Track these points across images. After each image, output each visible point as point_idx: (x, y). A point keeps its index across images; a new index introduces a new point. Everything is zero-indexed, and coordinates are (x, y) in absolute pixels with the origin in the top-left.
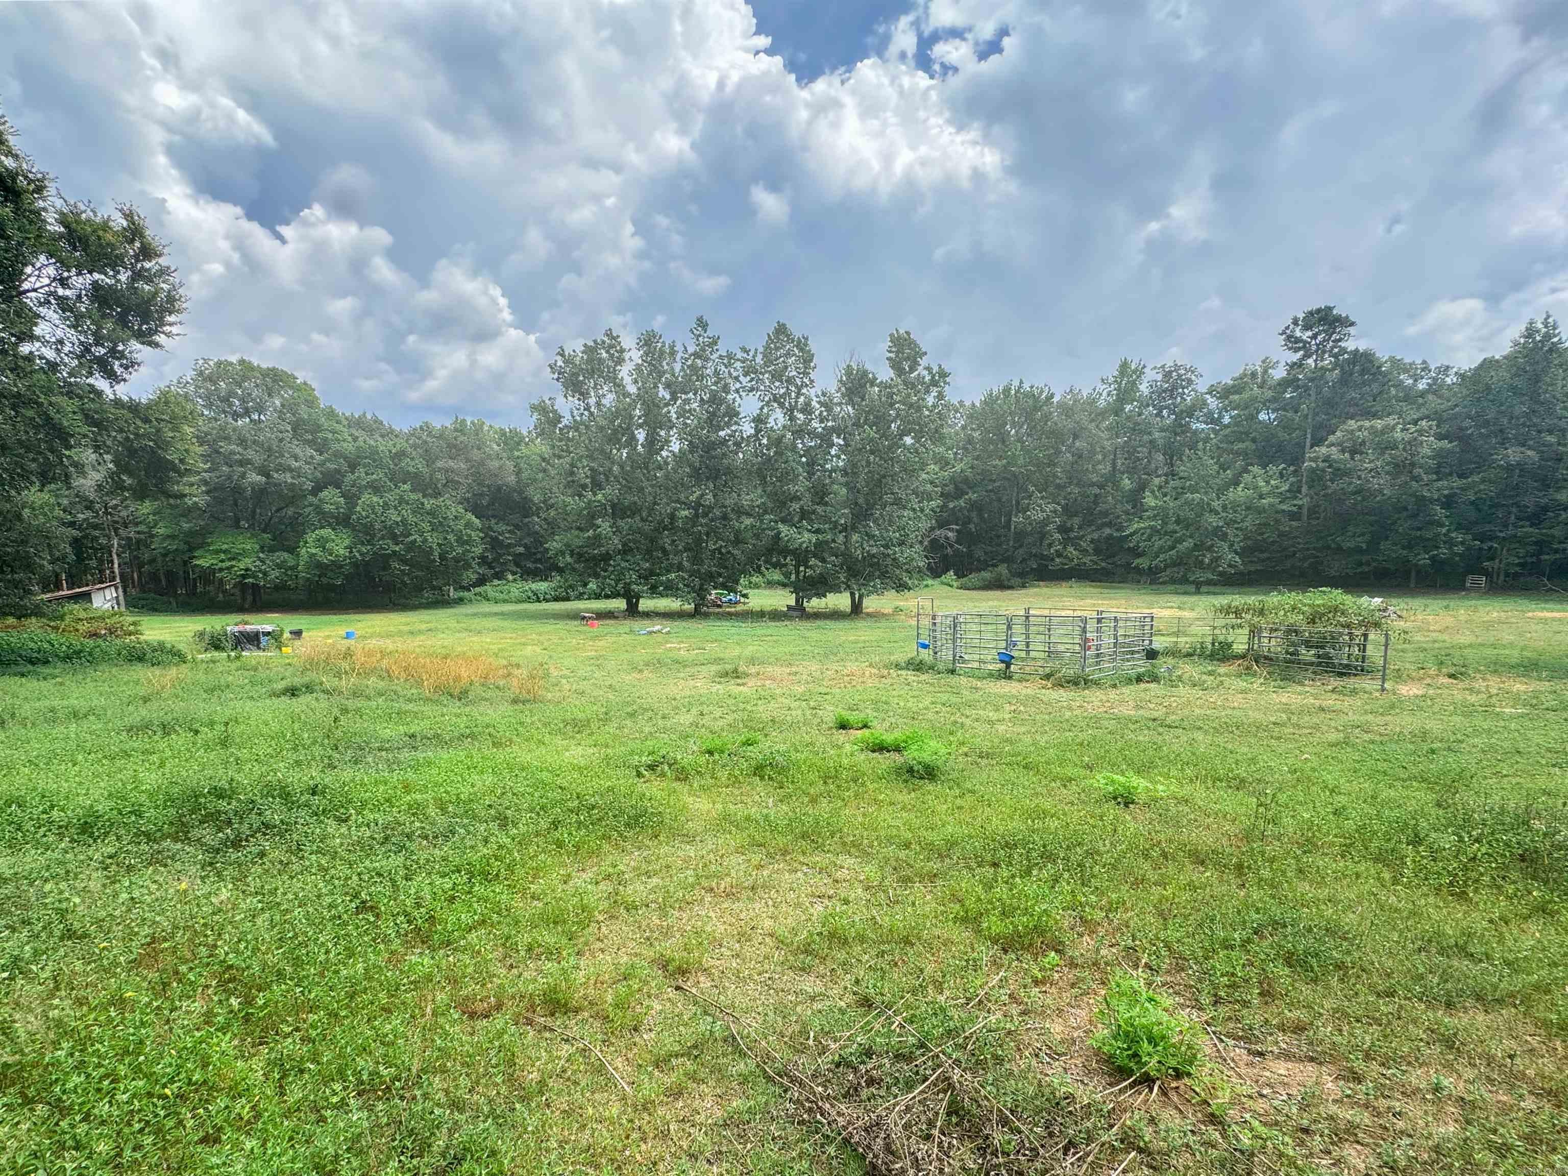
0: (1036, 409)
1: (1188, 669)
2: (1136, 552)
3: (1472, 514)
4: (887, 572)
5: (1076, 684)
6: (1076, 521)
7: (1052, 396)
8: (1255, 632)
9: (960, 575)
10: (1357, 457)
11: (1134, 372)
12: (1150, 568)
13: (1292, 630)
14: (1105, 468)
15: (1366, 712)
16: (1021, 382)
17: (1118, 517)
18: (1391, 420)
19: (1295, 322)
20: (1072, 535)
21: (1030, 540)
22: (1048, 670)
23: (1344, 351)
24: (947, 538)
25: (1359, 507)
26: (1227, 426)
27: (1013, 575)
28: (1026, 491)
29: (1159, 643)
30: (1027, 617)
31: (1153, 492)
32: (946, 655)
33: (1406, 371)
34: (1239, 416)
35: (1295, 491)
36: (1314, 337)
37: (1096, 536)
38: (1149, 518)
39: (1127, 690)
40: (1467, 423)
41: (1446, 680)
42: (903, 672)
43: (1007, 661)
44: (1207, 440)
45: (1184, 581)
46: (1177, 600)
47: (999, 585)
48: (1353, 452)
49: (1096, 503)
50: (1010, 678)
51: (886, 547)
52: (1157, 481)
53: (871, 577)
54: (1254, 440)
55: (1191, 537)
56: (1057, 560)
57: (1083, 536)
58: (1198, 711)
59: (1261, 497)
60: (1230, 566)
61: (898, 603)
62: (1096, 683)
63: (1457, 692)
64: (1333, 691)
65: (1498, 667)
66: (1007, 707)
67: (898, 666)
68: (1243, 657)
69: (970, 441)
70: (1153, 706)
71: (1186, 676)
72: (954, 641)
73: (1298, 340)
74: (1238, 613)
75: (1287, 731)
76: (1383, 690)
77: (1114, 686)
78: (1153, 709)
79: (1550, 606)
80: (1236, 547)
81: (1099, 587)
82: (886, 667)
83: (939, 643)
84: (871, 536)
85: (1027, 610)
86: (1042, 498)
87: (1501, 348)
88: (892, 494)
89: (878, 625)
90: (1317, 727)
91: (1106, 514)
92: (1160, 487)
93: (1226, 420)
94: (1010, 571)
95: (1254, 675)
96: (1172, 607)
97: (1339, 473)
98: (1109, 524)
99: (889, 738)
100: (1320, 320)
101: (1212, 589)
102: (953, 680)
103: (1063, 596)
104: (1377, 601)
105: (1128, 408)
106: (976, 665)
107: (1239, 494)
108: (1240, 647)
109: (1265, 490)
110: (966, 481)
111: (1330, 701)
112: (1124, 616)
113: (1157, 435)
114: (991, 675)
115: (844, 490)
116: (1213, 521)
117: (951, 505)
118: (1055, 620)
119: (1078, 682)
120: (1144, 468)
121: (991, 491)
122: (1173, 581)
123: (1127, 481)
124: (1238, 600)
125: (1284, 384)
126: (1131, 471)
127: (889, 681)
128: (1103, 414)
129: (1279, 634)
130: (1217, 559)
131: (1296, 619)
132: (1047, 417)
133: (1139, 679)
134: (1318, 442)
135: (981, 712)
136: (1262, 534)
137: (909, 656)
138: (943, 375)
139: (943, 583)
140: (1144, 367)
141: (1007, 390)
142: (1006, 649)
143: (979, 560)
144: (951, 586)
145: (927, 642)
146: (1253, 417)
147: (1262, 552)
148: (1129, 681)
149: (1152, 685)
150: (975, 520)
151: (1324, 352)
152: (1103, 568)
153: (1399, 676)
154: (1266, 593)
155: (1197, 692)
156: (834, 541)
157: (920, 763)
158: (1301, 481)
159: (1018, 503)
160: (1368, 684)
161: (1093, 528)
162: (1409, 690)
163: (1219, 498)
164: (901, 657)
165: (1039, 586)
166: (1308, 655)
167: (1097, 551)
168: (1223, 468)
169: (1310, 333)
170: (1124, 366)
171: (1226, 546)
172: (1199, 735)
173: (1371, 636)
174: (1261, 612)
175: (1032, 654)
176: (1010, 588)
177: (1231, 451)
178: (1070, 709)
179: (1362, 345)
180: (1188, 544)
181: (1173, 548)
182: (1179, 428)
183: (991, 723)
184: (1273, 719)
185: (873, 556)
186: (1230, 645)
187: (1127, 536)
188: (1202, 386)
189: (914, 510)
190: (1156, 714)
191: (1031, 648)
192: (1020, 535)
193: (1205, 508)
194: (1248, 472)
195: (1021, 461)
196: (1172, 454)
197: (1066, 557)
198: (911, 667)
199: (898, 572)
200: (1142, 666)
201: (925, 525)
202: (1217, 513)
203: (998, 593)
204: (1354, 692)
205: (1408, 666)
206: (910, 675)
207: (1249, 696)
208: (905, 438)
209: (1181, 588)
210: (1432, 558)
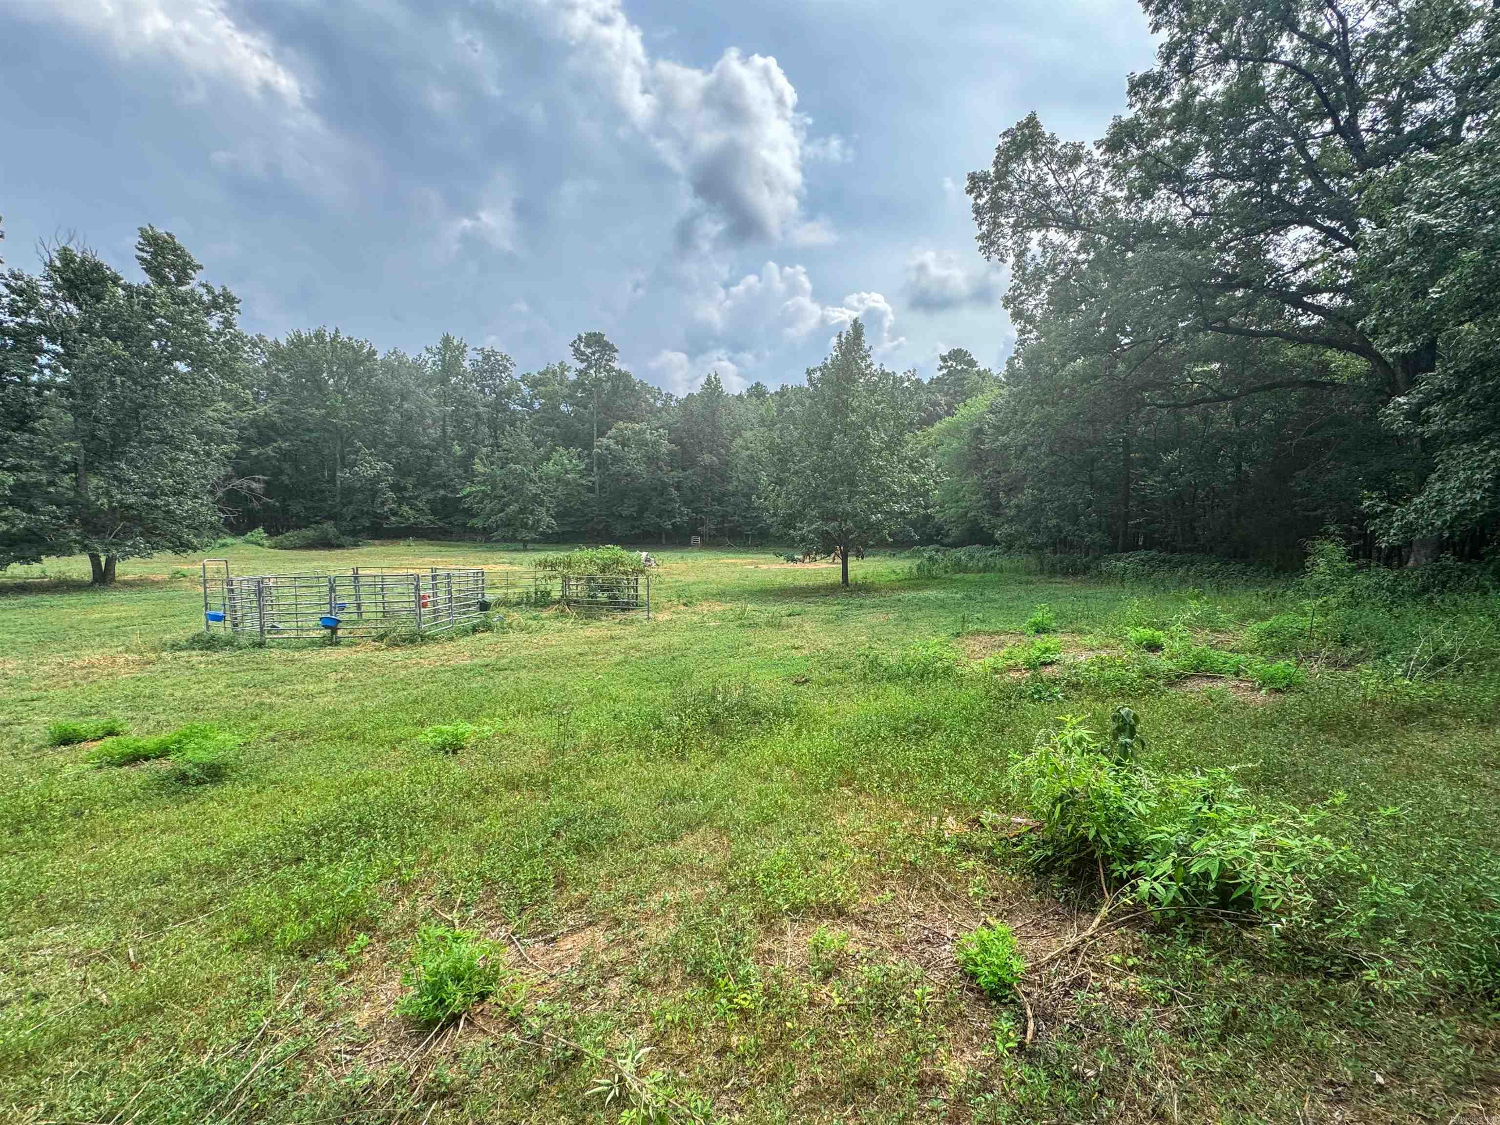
0: (358, 362)
1: (517, 617)
2: (470, 513)
3: (690, 496)
4: (156, 528)
5: (412, 642)
6: (410, 482)
7: (374, 353)
8: (566, 580)
9: (272, 532)
10: (626, 449)
11: (457, 348)
12: (484, 528)
13: (591, 579)
14: (435, 433)
15: (639, 637)
16: (337, 331)
17: (452, 480)
18: (644, 425)
19: (580, 338)
20: (407, 495)
21: (361, 496)
22: (382, 632)
23: (612, 368)
24: (251, 490)
25: (630, 486)
26: (537, 412)
27: (343, 534)
28: (352, 445)
29: (490, 596)
30: (356, 578)
31: (481, 459)
32: (250, 626)
33: (649, 392)
34: (545, 404)
35: (589, 470)
36: (593, 354)
37: (431, 496)
38: (479, 483)
39: (462, 642)
40: (684, 434)
41: (682, 608)
42: (184, 654)
43: (332, 625)
44: (523, 420)
45: (513, 539)
46: (507, 556)
47: (325, 544)
48: (624, 445)
49: (429, 465)
50: (337, 644)
51: (153, 495)
52: (484, 450)
53: (127, 533)
54: (558, 426)
55: (516, 501)
56: (393, 518)
57: (419, 496)
58: (524, 652)
59: (567, 472)
60: (548, 527)
61: (179, 567)
62: (433, 638)
63: (689, 616)
64: (619, 623)
65: (707, 596)
66: (333, 676)
67: (175, 647)
68: (559, 602)
69: (276, 382)
70: (484, 653)
71: (514, 624)
72: (261, 608)
73: (583, 353)
74: (553, 565)
75: (588, 658)
76: (649, 618)
77: (451, 639)
78: (487, 656)
79: (730, 555)
80: (551, 512)
81: (438, 545)
82: (154, 649)
83: (239, 613)
84: (122, 481)
85: (356, 570)
86: (371, 454)
87: (696, 391)
88: (159, 429)
89: (143, 596)
90: (607, 653)
91: (440, 476)
92: (488, 457)
93: (537, 406)
94: (339, 530)
95: (566, 617)
96: (504, 563)
97: (617, 459)
98: (444, 486)
99: (150, 742)
100: (596, 342)
101: (537, 546)
102: (260, 655)
103: (401, 555)
104: (644, 554)
105: (453, 380)
106: (293, 634)
107: (549, 467)
108: (556, 594)
109: (569, 467)
110: (273, 426)
111: (617, 631)
112: (456, 572)
113: (481, 409)
114: (313, 643)
115: (70, 418)
116: (533, 489)
117: (254, 452)
118: (389, 580)
119: (415, 639)
120: (473, 437)
121: (308, 441)
122: (504, 540)
123: (457, 448)
124: (552, 555)
125: (578, 385)
126: (461, 439)
127: (159, 667)
128: (430, 380)
129: (583, 582)
130: (539, 521)
131: (593, 569)
132: (371, 373)
133: (475, 630)
134: (602, 434)
135: (299, 687)
136: (570, 502)
137: (197, 631)
138: (230, 300)
139: (248, 542)
140: (465, 346)
141: (319, 336)
142: (331, 613)
143: (297, 515)
144: (262, 545)
145: (221, 613)
146: (556, 408)
147: (571, 516)
148: (465, 633)
149: (486, 634)
150: (289, 471)
151: (600, 367)
152: (440, 528)
153: (658, 608)
154: (571, 549)
155: (524, 636)
156: (51, 483)
157: (197, 765)
158: (592, 463)
159: (343, 458)
160: (641, 615)
161: (428, 488)
162: (663, 617)
163: (536, 471)
164: (182, 635)
165: (374, 545)
166: (602, 597)
167: (434, 512)
168: (538, 445)
169: (590, 350)
170: (447, 340)
171: (544, 510)
172: (523, 674)
173: (640, 581)
174: (569, 565)
175: (365, 616)
176: (340, 546)
177: (542, 433)
178: (406, 667)
179: (624, 368)
180: (515, 507)
181: (502, 510)
182: (499, 407)
183: (310, 696)
184: (579, 651)
185: (130, 507)
186: (548, 593)
187: (461, 498)
188: (516, 373)
189: (196, 453)
190: (488, 661)
191: (363, 609)
192: (348, 492)
193: (523, 478)
194: (557, 451)
195: (343, 414)
196: (495, 427)
197: (402, 516)
198: (196, 645)
199: (174, 528)
200: (477, 617)
201: (215, 472)
202: (535, 483)
203: (326, 553)
204: (632, 622)
205: (662, 600)
206: (196, 656)
207: (563, 634)
208: (177, 363)
209: (513, 546)
210: (673, 524)
